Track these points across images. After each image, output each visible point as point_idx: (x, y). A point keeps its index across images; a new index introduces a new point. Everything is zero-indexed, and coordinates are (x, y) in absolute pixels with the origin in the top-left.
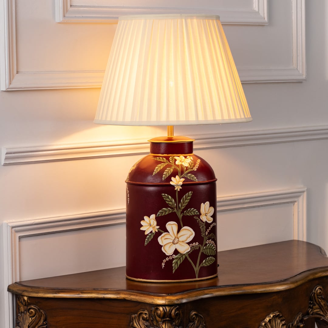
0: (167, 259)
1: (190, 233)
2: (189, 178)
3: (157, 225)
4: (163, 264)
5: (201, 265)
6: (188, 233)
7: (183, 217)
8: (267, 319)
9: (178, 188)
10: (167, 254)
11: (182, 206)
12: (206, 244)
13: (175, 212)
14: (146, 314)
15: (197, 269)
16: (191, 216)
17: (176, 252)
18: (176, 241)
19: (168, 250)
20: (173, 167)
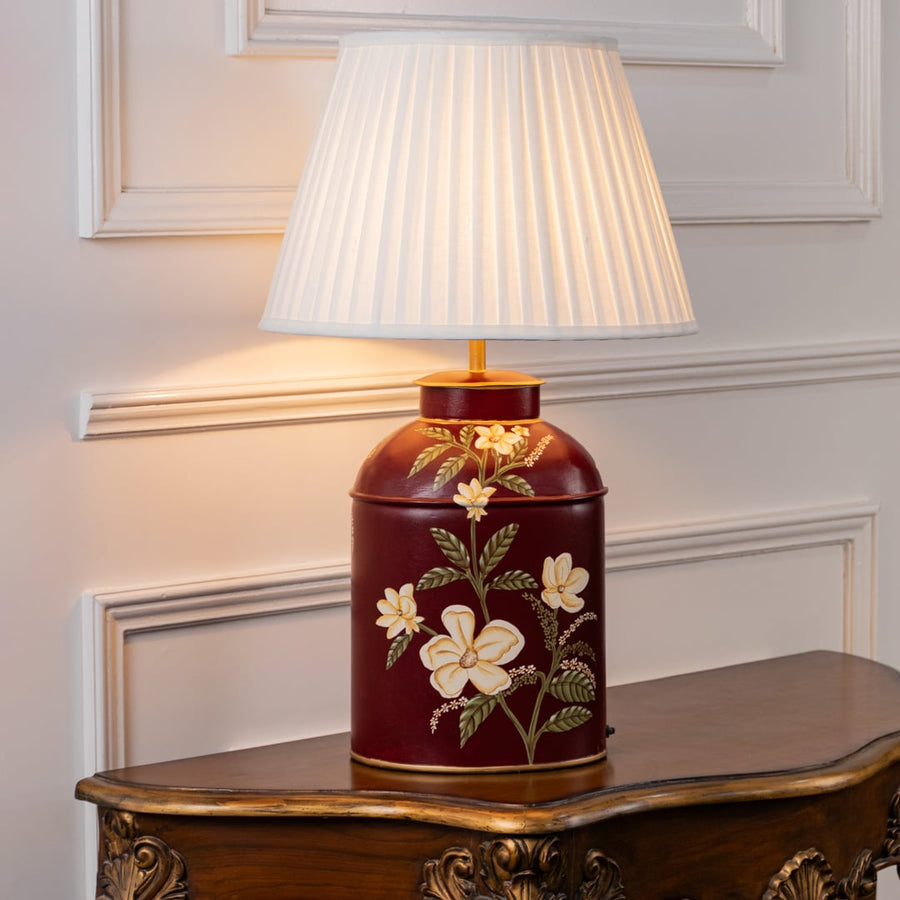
0: (445, 708)
1: (511, 639)
2: (508, 486)
3: (418, 614)
4: (434, 722)
5: (544, 729)
6: (505, 639)
7: (491, 592)
8: (787, 870)
9: (476, 514)
10: (444, 695)
11: (486, 564)
12: (561, 671)
13: (467, 580)
14: (465, 859)
15: (530, 739)
16: (513, 591)
17: (470, 690)
18: (469, 661)
19: (448, 684)
20: (465, 456)
